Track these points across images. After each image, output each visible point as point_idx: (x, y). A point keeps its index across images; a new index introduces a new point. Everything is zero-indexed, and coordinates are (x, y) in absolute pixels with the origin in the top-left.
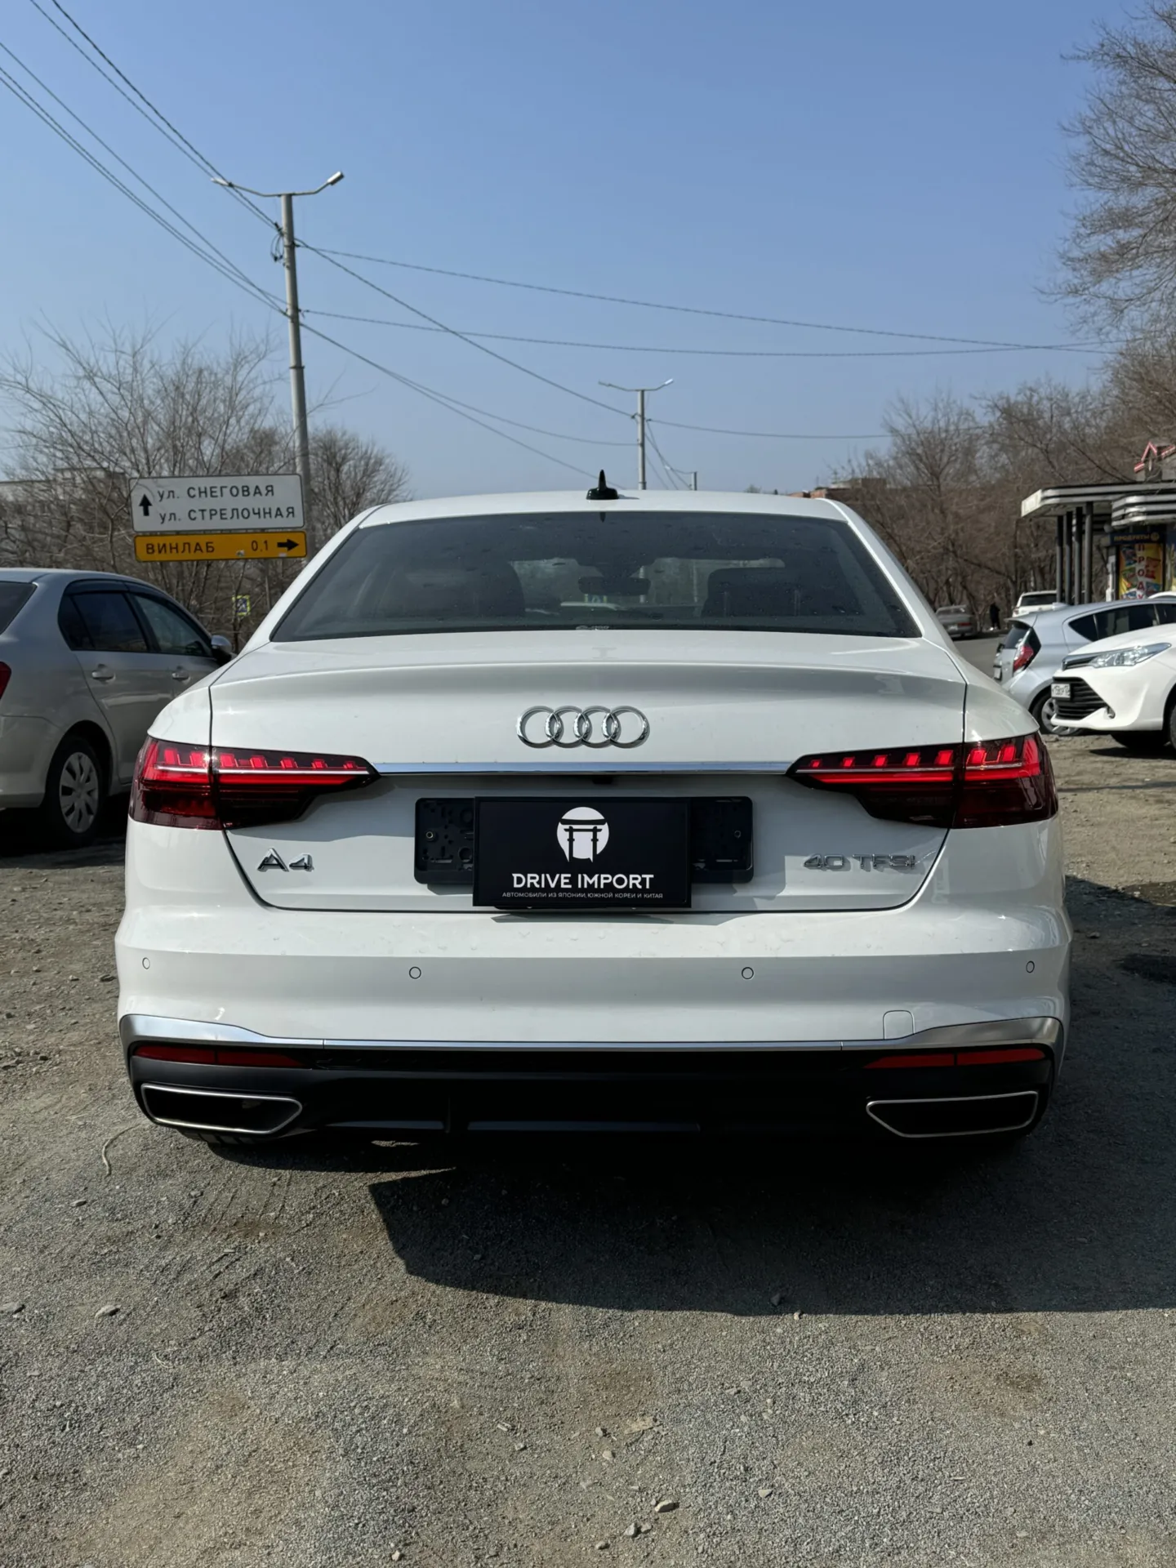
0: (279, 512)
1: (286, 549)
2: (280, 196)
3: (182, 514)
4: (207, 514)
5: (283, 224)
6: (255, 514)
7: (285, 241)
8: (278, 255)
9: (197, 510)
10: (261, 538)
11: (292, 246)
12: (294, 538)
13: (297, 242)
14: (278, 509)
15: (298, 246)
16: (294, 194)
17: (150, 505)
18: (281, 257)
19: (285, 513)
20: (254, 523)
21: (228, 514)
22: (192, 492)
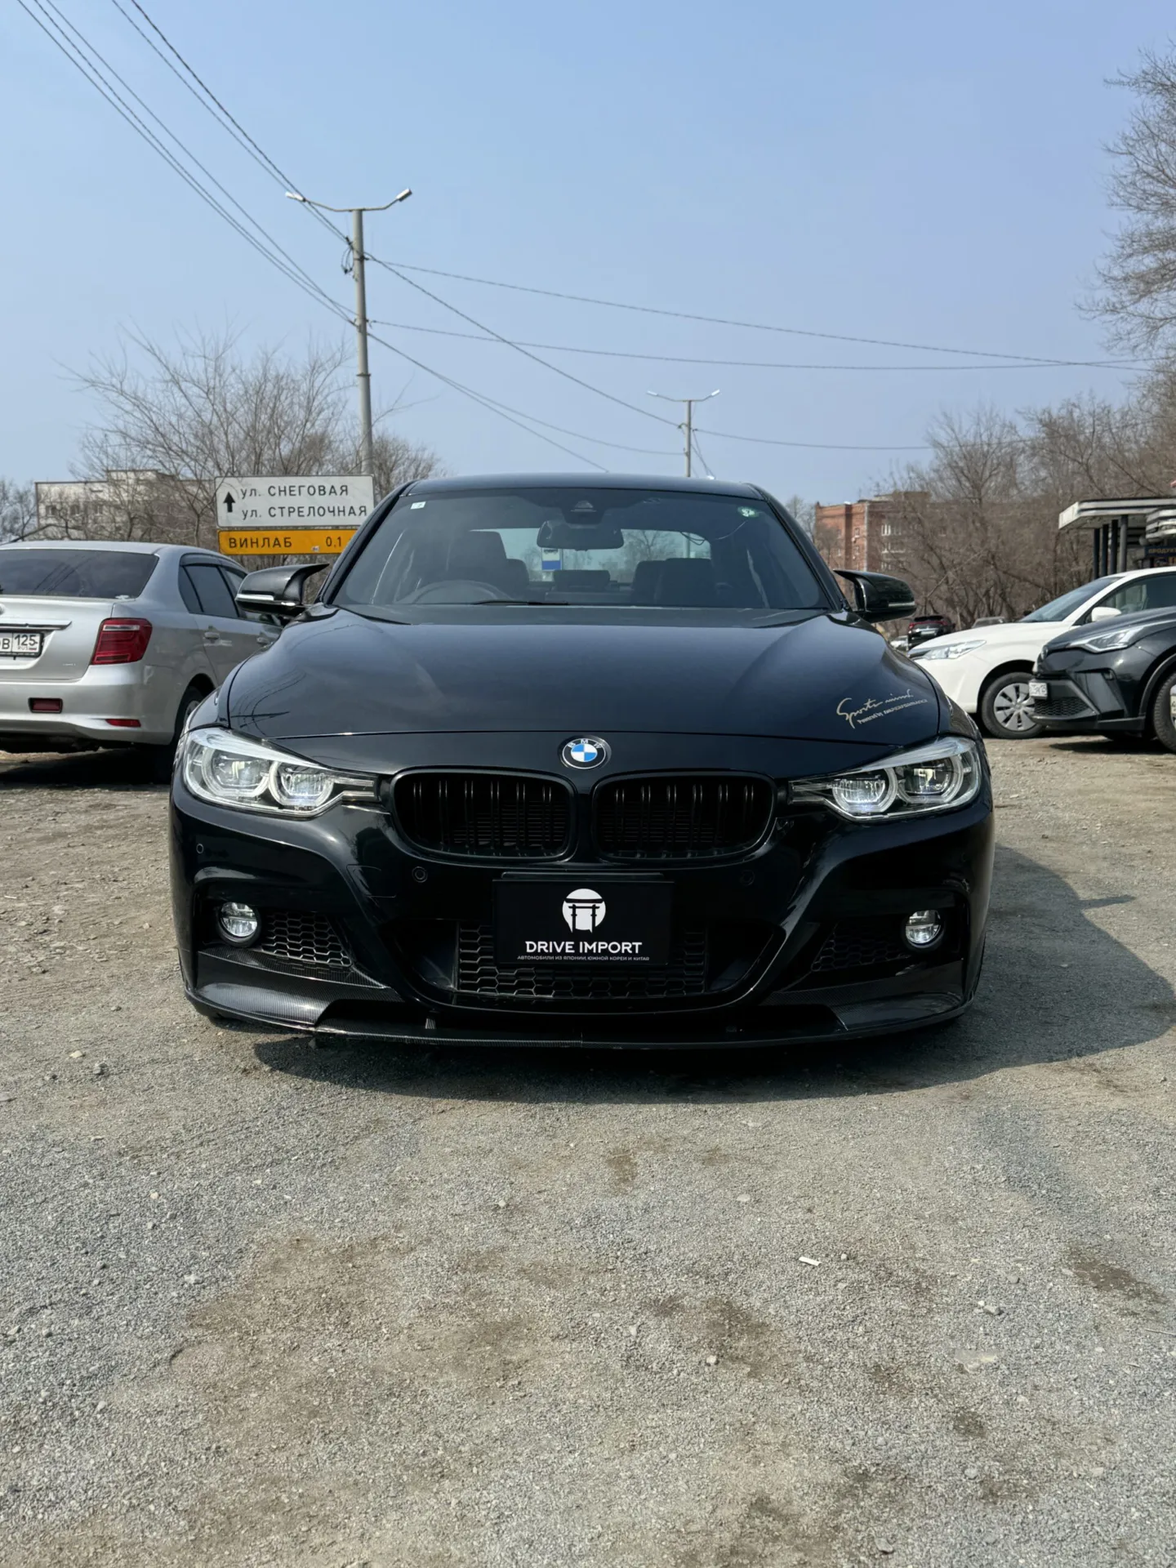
0: (352, 512)
2: (351, 211)
3: (263, 511)
4: (286, 511)
5: (353, 238)
6: (329, 512)
7: (355, 254)
8: (347, 269)
9: (277, 507)
10: (334, 535)
11: (362, 259)
13: (366, 256)
14: (351, 508)
15: (367, 259)
16: (364, 210)
17: (233, 501)
18: (351, 269)
19: (357, 511)
20: (329, 520)
21: (306, 511)
22: (272, 491)
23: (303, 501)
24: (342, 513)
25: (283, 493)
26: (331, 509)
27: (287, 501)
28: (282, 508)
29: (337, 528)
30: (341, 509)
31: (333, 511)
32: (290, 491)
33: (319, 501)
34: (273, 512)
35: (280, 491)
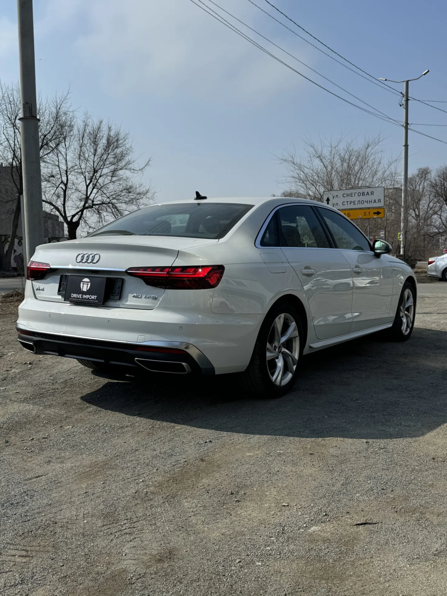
0: (375, 201)
1: (377, 215)
2: (404, 82)
3: (340, 203)
4: (349, 203)
5: (404, 92)
6: (366, 202)
7: (404, 99)
8: (402, 104)
9: (345, 201)
10: (367, 211)
11: (407, 100)
12: (379, 210)
13: (409, 98)
14: (375, 200)
15: (409, 100)
16: (409, 80)
17: (329, 200)
18: (403, 105)
19: (377, 201)
20: (366, 205)
21: (356, 203)
22: (344, 196)
23: (356, 198)
24: (371, 203)
25: (348, 196)
26: (367, 201)
27: (350, 199)
28: (347, 202)
29: (369, 208)
30: (371, 201)
31: (367, 202)
32: (351, 195)
33: (362, 198)
34: (344, 204)
35: (347, 195)
